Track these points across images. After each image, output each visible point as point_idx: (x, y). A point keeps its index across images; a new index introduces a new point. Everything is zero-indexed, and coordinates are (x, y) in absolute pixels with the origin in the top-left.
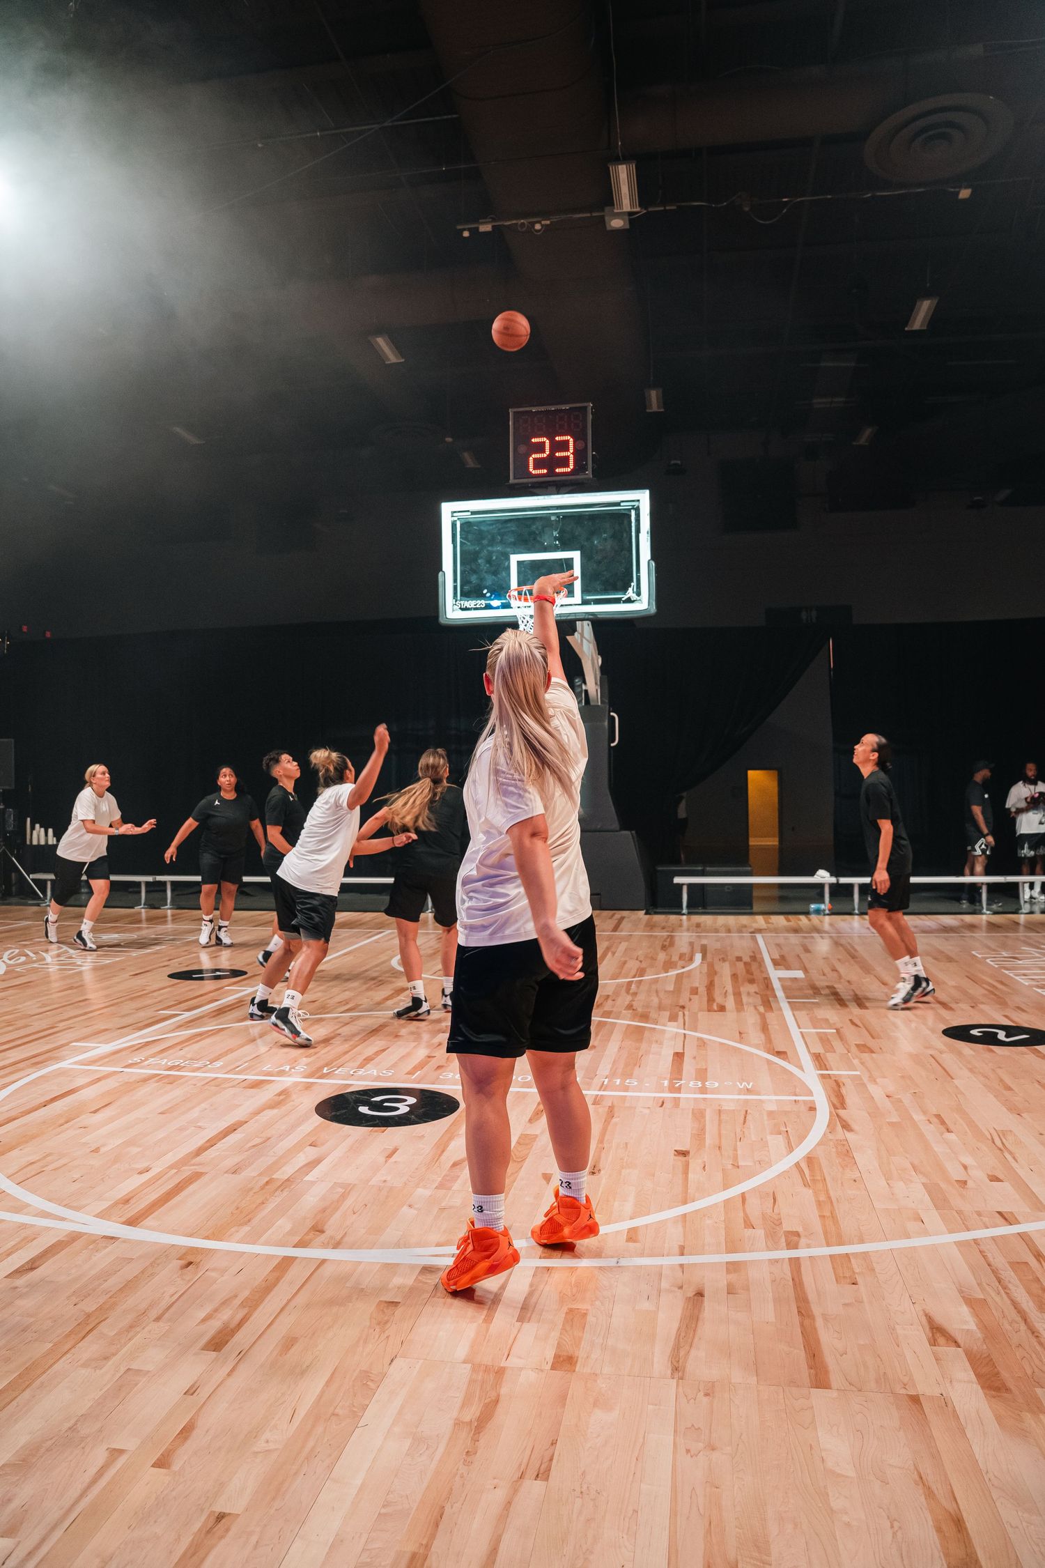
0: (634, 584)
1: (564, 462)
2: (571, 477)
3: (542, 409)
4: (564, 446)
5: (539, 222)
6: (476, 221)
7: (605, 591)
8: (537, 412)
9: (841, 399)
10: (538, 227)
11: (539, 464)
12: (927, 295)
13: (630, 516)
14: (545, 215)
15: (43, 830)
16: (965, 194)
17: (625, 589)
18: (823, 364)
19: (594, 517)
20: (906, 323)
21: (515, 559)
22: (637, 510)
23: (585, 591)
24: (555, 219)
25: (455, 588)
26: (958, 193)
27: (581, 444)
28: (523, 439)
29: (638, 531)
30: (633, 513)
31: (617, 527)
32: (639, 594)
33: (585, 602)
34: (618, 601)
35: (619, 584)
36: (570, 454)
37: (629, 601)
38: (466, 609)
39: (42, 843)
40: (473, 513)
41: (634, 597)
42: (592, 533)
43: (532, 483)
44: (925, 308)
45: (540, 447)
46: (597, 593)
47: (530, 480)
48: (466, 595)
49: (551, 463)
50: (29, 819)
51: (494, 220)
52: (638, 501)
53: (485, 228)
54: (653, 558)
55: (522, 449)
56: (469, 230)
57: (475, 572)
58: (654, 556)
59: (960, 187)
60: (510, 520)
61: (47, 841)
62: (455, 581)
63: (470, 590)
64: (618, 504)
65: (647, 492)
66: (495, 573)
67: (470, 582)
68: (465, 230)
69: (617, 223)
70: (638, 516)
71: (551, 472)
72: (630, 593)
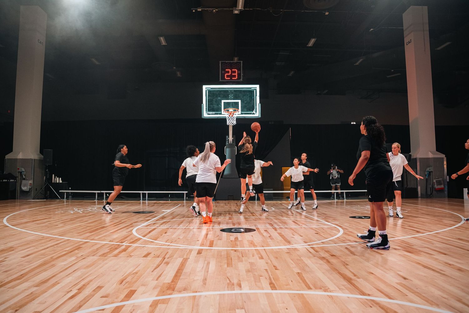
0: (255, 109)
1: (235, 76)
2: (236, 80)
3: (229, 62)
4: (235, 72)
5: (215, 10)
6: (197, 8)
7: (247, 111)
8: (228, 63)
9: (284, 63)
10: (214, 11)
11: (227, 76)
12: (314, 38)
13: (254, 92)
14: (216, 8)
15: (58, 178)
16: (327, 13)
17: (253, 110)
18: (280, 53)
19: (244, 91)
20: (307, 44)
21: (223, 101)
22: (256, 90)
23: (242, 111)
24: (219, 9)
25: (206, 108)
26: (325, 13)
27: (239, 72)
28: (223, 69)
29: (256, 95)
30: (255, 90)
31: (251, 94)
32: (256, 112)
33: (242, 114)
34: (250, 114)
35: (251, 109)
36: (236, 74)
37: (254, 114)
38: (209, 114)
39: (58, 182)
40: (211, 88)
41: (255, 113)
42: (244, 95)
43: (226, 81)
44: (313, 41)
45: (228, 72)
46: (245, 111)
47: (225, 80)
48: (209, 110)
49: (231, 76)
50: (53, 175)
51: (202, 8)
52: (256, 88)
53: (199, 10)
54: (260, 103)
55: (223, 72)
56: (195, 10)
57: (212, 104)
58: (260, 102)
59: (326, 12)
60: (221, 91)
61: (59, 181)
62: (206, 106)
63: (210, 109)
64: (251, 88)
65: (259, 85)
66: (218, 105)
67: (211, 107)
68: (193, 10)
69: (236, 12)
70: (256, 92)
71: (231, 79)
72: (254, 112)
